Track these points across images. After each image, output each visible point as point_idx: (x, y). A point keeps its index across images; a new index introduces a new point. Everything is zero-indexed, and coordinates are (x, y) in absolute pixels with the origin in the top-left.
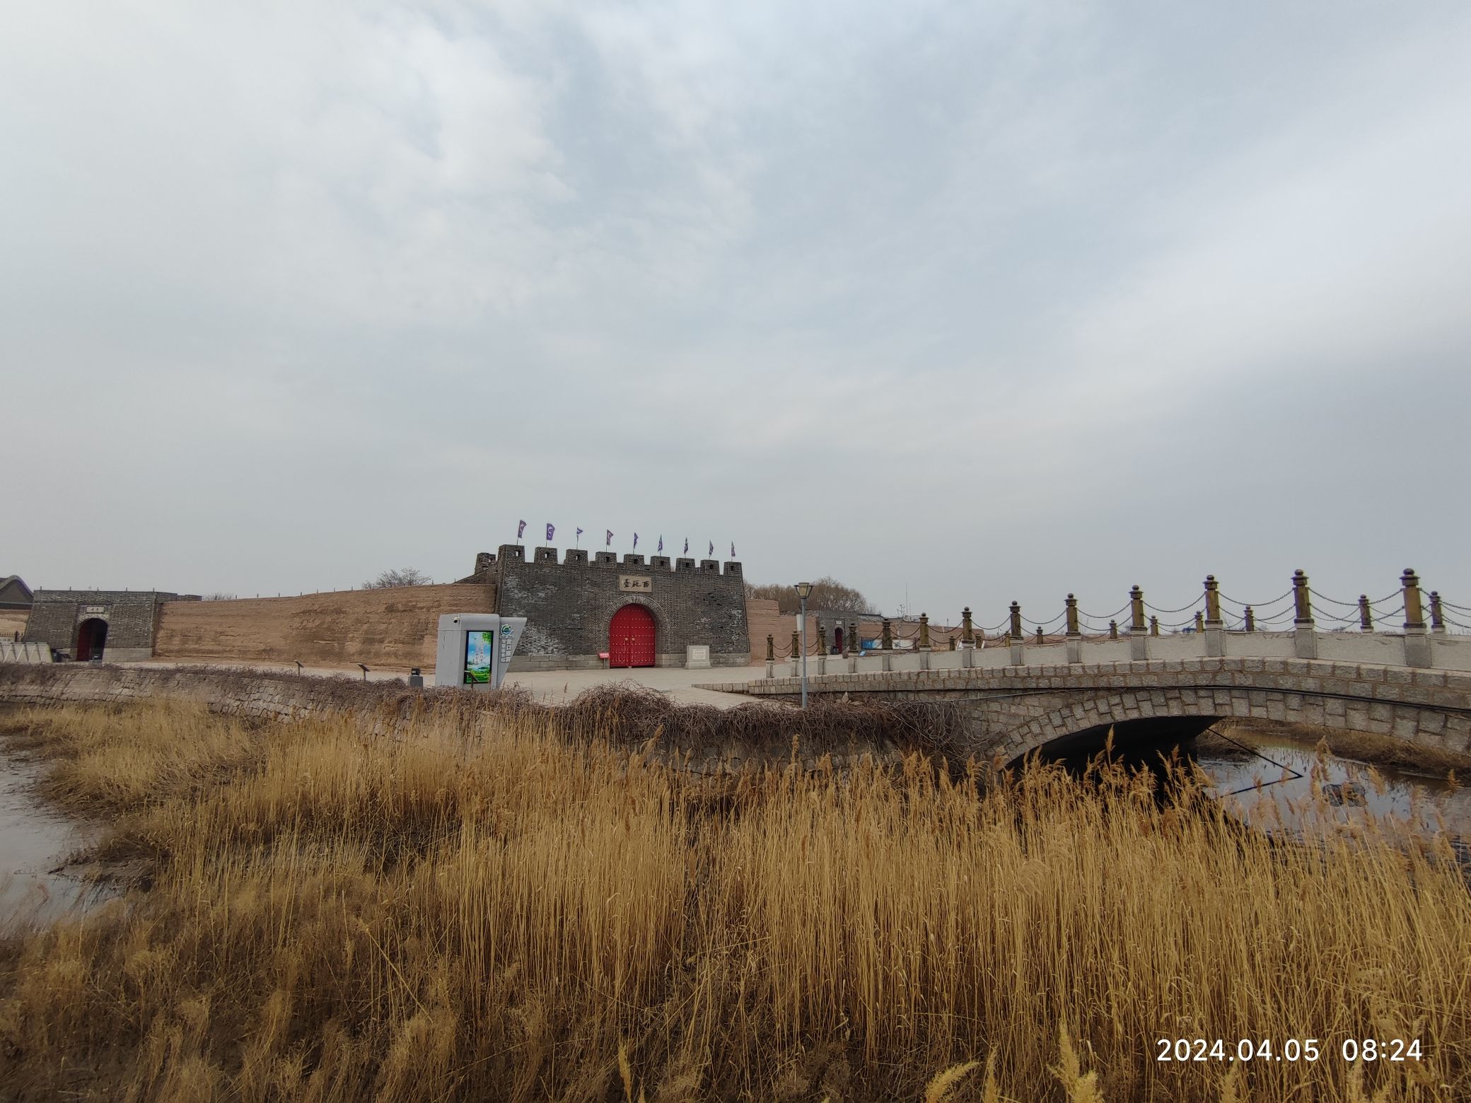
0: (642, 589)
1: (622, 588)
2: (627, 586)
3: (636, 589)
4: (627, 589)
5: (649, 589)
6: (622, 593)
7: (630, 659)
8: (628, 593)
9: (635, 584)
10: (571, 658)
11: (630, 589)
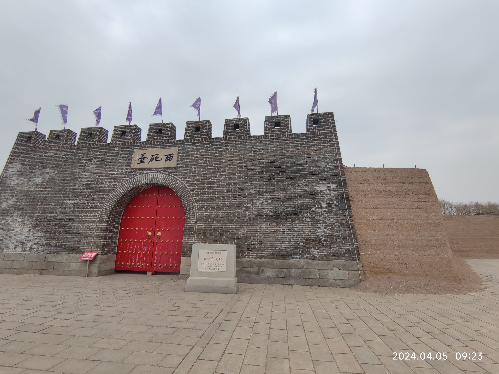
0: (163, 164)
1: (135, 164)
2: (141, 162)
3: (154, 164)
4: (142, 166)
5: (172, 164)
6: (133, 171)
7: (152, 263)
8: (142, 171)
9: (155, 158)
10: (51, 258)
11: (146, 165)
